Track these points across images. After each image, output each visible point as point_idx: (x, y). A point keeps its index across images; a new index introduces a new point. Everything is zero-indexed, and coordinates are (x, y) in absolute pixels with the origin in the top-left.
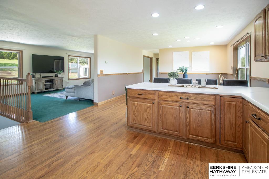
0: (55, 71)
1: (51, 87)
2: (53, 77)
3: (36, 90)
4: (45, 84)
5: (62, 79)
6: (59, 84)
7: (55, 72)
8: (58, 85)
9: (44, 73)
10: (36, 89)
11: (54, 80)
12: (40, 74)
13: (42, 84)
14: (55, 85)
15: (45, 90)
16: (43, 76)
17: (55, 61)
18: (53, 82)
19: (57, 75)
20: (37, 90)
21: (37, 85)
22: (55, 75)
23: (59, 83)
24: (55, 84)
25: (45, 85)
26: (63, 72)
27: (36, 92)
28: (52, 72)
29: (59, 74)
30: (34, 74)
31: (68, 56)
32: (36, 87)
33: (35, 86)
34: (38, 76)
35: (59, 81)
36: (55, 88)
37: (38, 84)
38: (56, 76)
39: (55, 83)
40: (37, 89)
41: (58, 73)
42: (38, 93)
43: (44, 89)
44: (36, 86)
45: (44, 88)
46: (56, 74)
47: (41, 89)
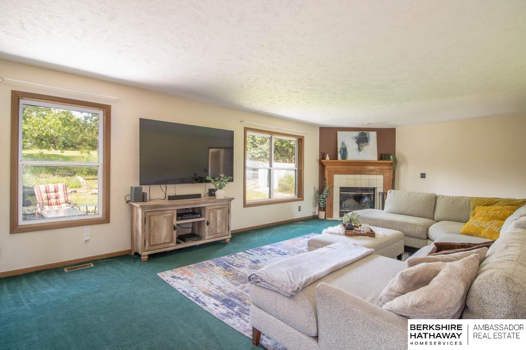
0: (208, 178)
1: (197, 233)
2: (203, 199)
3: (147, 248)
4: (175, 222)
5: (229, 205)
6: (218, 223)
7: (209, 182)
8: (216, 227)
9: (176, 185)
10: (147, 244)
11: (204, 207)
12: (163, 186)
13: (165, 224)
14: (207, 228)
15: (173, 246)
16: (173, 194)
17: (211, 150)
18: (201, 217)
19: (214, 190)
20: (150, 245)
21: (150, 226)
22: (207, 191)
23: (219, 219)
24: (208, 224)
25: (175, 228)
26: (232, 180)
27: (145, 255)
28: (200, 180)
29: (221, 188)
30: (145, 189)
31: (246, 129)
32: (147, 237)
33: (144, 231)
34: (157, 193)
35: (219, 212)
36: (207, 237)
37: (152, 225)
38: (212, 193)
39: (207, 220)
40: (149, 242)
41: (218, 185)
42: (152, 257)
43: (172, 242)
44: (147, 233)
45: (172, 238)
46: (212, 186)
47: (163, 242)
